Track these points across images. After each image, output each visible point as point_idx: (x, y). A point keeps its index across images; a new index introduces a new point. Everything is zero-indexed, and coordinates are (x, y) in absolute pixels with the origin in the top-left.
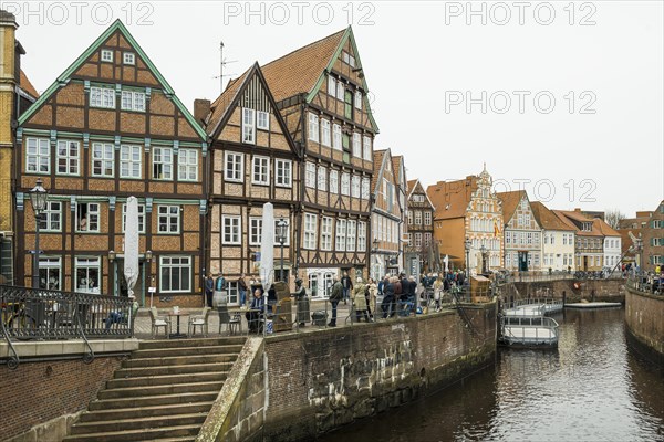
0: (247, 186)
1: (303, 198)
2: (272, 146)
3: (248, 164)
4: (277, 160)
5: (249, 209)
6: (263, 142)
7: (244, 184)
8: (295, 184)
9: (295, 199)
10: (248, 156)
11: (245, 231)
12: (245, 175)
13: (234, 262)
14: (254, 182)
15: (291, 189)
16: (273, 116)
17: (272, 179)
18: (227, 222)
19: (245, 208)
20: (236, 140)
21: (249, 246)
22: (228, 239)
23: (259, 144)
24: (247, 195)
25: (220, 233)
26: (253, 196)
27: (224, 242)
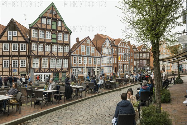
0: (10, 52)
1: (31, 53)
2: (18, 40)
3: (11, 46)
4: (21, 44)
5: (12, 58)
6: (15, 39)
7: (9, 51)
8: (28, 50)
9: (28, 54)
10: (11, 44)
11: (11, 64)
12: (10, 49)
13: (7, 72)
14: (13, 50)
15: (26, 51)
16: (18, 32)
17: (19, 49)
18: (5, 62)
19: (11, 58)
20: (6, 40)
21: (12, 68)
22: (5, 66)
23: (13, 40)
24: (11, 54)
25: (3, 65)
26: (13, 54)
27: (4, 67)
